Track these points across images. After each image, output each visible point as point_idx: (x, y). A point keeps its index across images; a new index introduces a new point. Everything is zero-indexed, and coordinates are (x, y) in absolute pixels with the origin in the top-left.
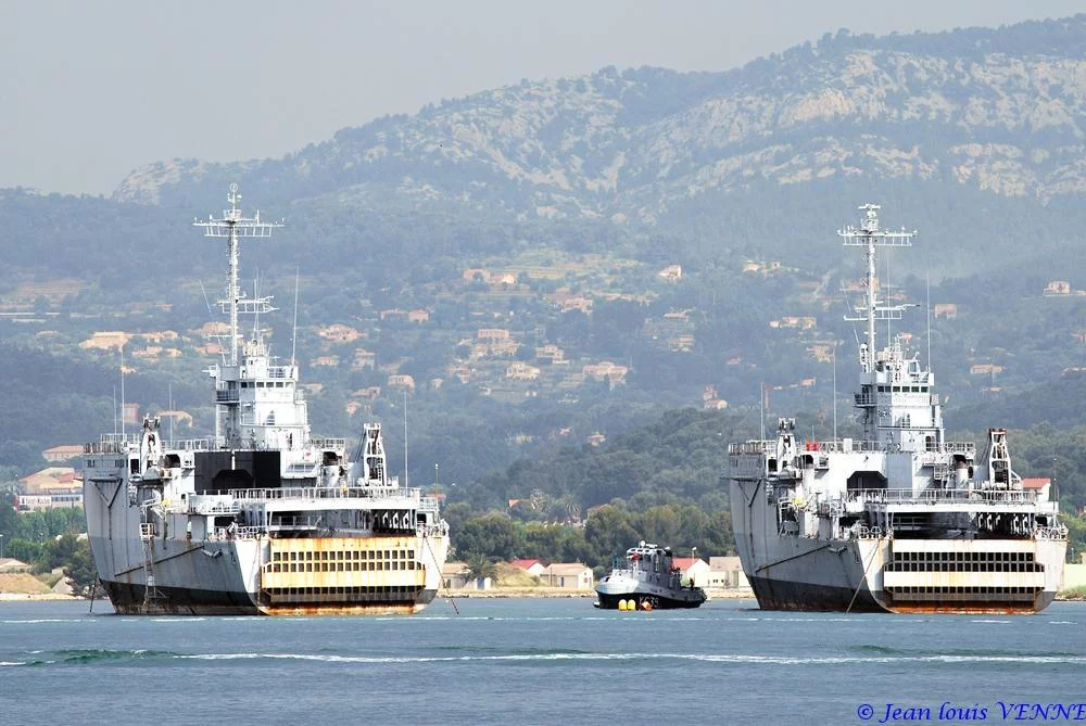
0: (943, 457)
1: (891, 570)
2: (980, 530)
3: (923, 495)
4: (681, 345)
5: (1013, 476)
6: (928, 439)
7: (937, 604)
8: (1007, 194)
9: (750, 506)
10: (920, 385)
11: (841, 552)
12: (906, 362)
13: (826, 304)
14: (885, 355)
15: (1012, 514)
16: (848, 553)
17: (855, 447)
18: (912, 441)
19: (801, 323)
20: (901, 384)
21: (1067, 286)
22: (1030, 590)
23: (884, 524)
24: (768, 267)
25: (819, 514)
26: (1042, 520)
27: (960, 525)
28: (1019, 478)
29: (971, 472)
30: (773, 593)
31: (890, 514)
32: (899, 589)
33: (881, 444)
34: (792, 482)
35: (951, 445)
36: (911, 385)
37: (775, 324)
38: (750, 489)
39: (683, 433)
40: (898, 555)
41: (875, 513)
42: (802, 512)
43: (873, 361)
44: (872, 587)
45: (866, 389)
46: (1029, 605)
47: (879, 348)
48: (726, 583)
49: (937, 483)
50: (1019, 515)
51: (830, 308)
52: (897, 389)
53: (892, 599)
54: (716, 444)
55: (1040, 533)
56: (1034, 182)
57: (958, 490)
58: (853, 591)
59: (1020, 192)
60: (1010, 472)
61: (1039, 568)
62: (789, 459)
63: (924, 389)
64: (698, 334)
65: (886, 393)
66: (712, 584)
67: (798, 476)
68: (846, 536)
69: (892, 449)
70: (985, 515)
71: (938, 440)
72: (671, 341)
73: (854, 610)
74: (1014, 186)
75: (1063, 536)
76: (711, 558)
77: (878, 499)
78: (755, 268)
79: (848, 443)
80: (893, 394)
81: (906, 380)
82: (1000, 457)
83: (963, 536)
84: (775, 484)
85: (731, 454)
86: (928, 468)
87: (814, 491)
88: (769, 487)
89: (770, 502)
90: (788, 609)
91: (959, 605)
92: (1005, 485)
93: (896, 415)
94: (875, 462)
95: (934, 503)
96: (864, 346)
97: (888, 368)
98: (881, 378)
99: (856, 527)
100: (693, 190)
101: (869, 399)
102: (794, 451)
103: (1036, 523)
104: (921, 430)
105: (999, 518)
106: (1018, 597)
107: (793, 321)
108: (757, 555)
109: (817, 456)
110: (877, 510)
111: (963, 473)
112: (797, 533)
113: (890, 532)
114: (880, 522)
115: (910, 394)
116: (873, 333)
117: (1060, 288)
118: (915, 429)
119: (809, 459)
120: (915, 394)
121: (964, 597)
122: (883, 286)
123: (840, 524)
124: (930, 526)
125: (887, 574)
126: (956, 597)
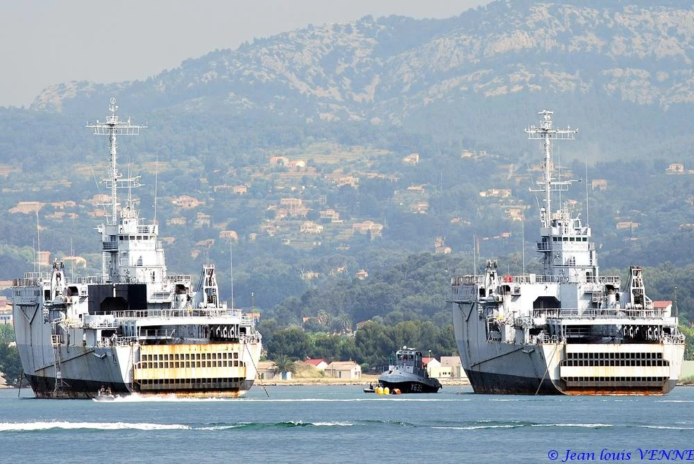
0: (598, 287)
1: (565, 365)
2: (625, 337)
3: (586, 313)
4: (419, 209)
5: (647, 300)
6: (588, 274)
7: (597, 389)
8: (641, 103)
9: (467, 321)
10: (582, 237)
11: (531, 352)
12: (572, 220)
13: (518, 180)
14: (557, 215)
15: (647, 326)
16: (535, 354)
17: (537, 280)
18: (573, 274)
19: (501, 194)
20: (568, 236)
21: (682, 167)
22: (660, 379)
23: (560, 333)
24: (478, 154)
25: (514, 326)
26: (667, 330)
27: (611, 334)
28: (650, 301)
29: (618, 296)
30: (483, 382)
31: (564, 326)
32: (570, 379)
33: (556, 279)
34: (496, 304)
35: (603, 278)
36: (575, 237)
37: (483, 194)
38: (467, 309)
39: (421, 270)
40: (570, 355)
41: (554, 326)
42: (503, 324)
43: (549, 220)
44: (553, 377)
45: (545, 239)
46: (659, 389)
47: (553, 211)
48: (452, 374)
49: (594, 305)
50: (652, 326)
51: (521, 183)
52: (566, 239)
53: (566, 385)
54: (444, 277)
55: (666, 339)
56: (658, 95)
57: (609, 309)
58: (540, 380)
59: (649, 102)
60: (645, 296)
61: (666, 364)
62: (494, 288)
63: (585, 239)
64: (431, 201)
65: (558, 242)
66: (442, 376)
67: (500, 300)
68: (534, 342)
69: (563, 281)
70: (628, 326)
71: (594, 275)
72: (412, 206)
73: (540, 393)
74: (645, 98)
75: (682, 341)
76: (441, 357)
77: (555, 316)
78: (469, 155)
79: (533, 277)
80: (563, 242)
81: (572, 233)
82: (637, 286)
83: (613, 341)
84: (484, 306)
85: (453, 285)
86: (588, 294)
87: (511, 310)
88: (480, 308)
89: (481, 318)
90: (494, 393)
91: (612, 389)
92: (641, 306)
93: (566, 257)
94: (552, 290)
95: (594, 318)
96: (543, 209)
97: (560, 224)
98: (555, 232)
99: (541, 336)
100: (426, 100)
101: (547, 246)
102: (497, 283)
103: (663, 332)
104: (583, 268)
105: (638, 328)
106: (652, 384)
107: (496, 192)
108: (473, 355)
109: (512, 286)
110: (555, 323)
111: (612, 297)
112: (500, 340)
113: (564, 339)
114: (557, 332)
115: (575, 242)
116: (549, 201)
117: (677, 168)
118: (579, 267)
119: (508, 288)
120: (578, 242)
121: (615, 384)
122: (557, 167)
123: (530, 333)
124: (591, 334)
125: (563, 368)
126: (610, 384)
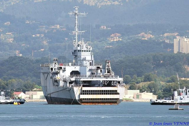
0: (94, 67)
1: (82, 94)
2: (103, 85)
3: (89, 76)
4: (10, 41)
5: (112, 72)
6: (90, 63)
7: (93, 103)
8: (90, 5)
9: (46, 79)
10: (88, 50)
11: (69, 90)
12: (85, 44)
13: (46, 31)
14: (80, 43)
15: (111, 81)
16: (71, 91)
17: (72, 65)
18: (86, 63)
19: (40, 36)
20: (84, 50)
21: (106, 27)
22: (116, 99)
23: (80, 83)
24: (32, 22)
25: (64, 81)
26: (119, 82)
27: (98, 84)
28: (113, 72)
29: (101, 71)
31: (82, 81)
32: (84, 99)
33: (79, 64)
34: (57, 73)
35: (96, 64)
36: (86, 50)
37: (34, 36)
38: (46, 75)
39: (14, 62)
40: (84, 91)
41: (78, 81)
42: (59, 80)
43: (77, 44)
44: (77, 98)
45: (75, 51)
46: (116, 102)
47: (79, 41)
48: (30, 98)
49: (93, 74)
50: (113, 81)
52: (83, 51)
53: (82, 101)
54: (22, 64)
55: (118, 85)
56: (97, 2)
57: (98, 75)
58: (72, 100)
60: (111, 71)
61: (118, 94)
62: (56, 67)
63: (89, 51)
64: (14, 38)
65: (80, 52)
66: (26, 98)
67: (58, 72)
68: (71, 86)
69: (81, 65)
70: (105, 81)
71: (93, 63)
72: (7, 40)
73: (73, 104)
74: (92, 3)
75: (124, 86)
76: (26, 92)
77: (78, 77)
78: (28, 22)
79: (70, 64)
80: (82, 52)
81: (85, 49)
82: (108, 67)
83: (99, 86)
84: (52, 74)
85: (41, 67)
86: (90, 70)
87: (62, 75)
88: (51, 75)
89: (51, 78)
90: (55, 104)
91: (99, 103)
92: (109, 74)
93: (82, 57)
94: (77, 68)
95: (92, 78)
96: (75, 41)
97: (80, 46)
98: (79, 48)
99: (73, 84)
100: (12, 3)
101: (76, 54)
102: (57, 66)
103: (117, 83)
104: (89, 61)
105: (108, 82)
106: (113, 101)
107: (38, 35)
108: (47, 91)
109: (63, 67)
110: (78, 80)
111: (99, 71)
112: (58, 85)
113: (82, 85)
114: (79, 83)
115: (86, 52)
116: (77, 38)
117: (104, 27)
118: (87, 60)
119: (61, 68)
120: (87, 52)
121: (100, 101)
122: (60, 27)
123: (69, 83)
124: (91, 84)
125: (81, 95)
126: (98, 101)
